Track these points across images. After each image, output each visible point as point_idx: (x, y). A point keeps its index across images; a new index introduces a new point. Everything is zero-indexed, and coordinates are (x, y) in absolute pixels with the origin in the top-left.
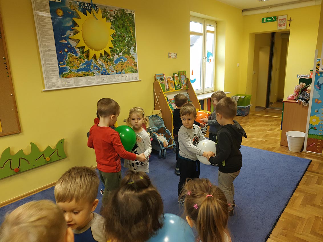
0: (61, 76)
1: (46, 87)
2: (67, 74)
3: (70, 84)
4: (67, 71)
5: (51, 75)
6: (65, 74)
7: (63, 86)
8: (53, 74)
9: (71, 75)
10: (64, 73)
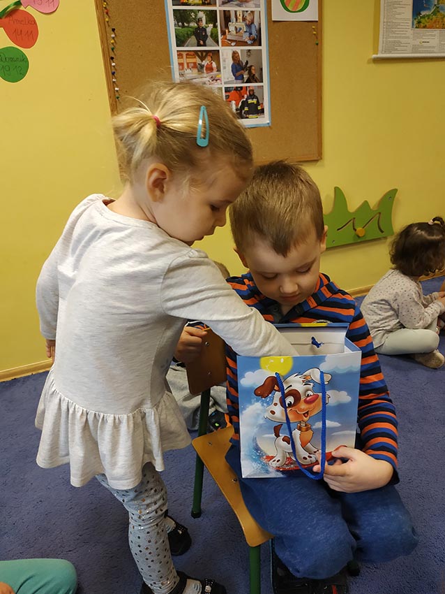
0: (415, 22)
1: (380, 48)
2: (428, 16)
3: (430, 47)
4: (429, 9)
5: (397, 16)
6: (424, 17)
7: (415, 49)
8: (400, 14)
9: (435, 22)
10: (423, 13)
